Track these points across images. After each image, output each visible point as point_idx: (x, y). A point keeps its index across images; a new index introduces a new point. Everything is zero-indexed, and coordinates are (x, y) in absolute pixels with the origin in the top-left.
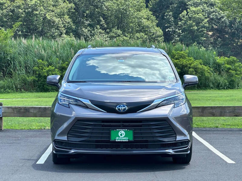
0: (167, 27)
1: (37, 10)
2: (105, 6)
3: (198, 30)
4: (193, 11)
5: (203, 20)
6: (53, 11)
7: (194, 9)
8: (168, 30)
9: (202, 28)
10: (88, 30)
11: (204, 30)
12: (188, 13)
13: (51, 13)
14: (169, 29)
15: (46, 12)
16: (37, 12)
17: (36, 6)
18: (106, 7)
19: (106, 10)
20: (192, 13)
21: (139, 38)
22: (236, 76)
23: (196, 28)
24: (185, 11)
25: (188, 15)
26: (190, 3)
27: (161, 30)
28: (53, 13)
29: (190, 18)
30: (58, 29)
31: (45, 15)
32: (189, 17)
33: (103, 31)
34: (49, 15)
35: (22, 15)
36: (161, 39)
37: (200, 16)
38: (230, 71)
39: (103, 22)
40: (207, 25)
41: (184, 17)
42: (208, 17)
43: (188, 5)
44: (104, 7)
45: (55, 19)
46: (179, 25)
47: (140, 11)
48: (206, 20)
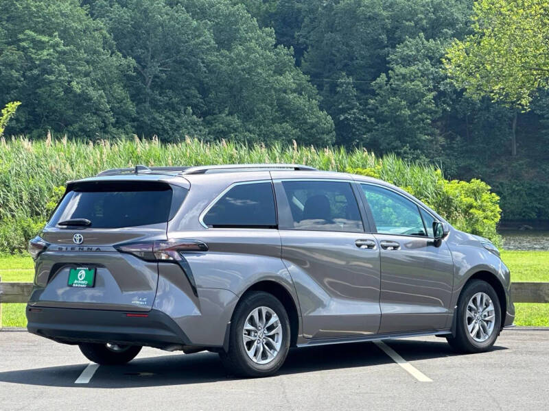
0: (343, 111)
1: (51, 72)
2: (203, 63)
3: (411, 117)
4: (401, 74)
5: (424, 95)
6: (87, 74)
7: (403, 70)
8: (346, 118)
9: (421, 114)
10: (167, 118)
11: (427, 119)
12: (389, 78)
13: (84, 79)
14: (346, 115)
15: (71, 77)
16: (52, 78)
17: (50, 64)
18: (207, 66)
19: (207, 71)
20: (399, 80)
21: (281, 136)
22: (485, 221)
23: (407, 112)
24: (383, 75)
25: (390, 85)
26: (394, 57)
27: (329, 118)
28: (88, 78)
29: (394, 91)
30: (99, 116)
31: (69, 82)
32: (392, 89)
33: (200, 120)
34: (78, 83)
35: (19, 84)
36: (331, 138)
37: (418, 85)
38: (471, 211)
39: (198, 99)
40: (432, 106)
41: (380, 87)
42: (435, 88)
43: (389, 63)
44: (202, 65)
45: (92, 92)
46: (370, 106)
47: (281, 75)
48: (430, 96)
